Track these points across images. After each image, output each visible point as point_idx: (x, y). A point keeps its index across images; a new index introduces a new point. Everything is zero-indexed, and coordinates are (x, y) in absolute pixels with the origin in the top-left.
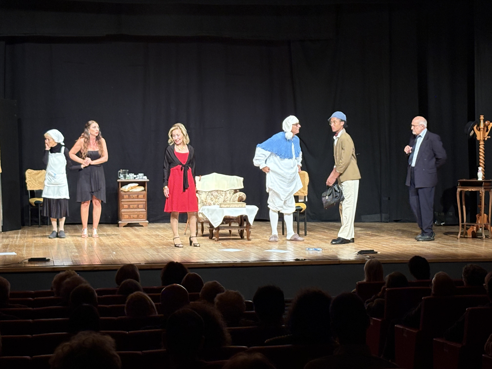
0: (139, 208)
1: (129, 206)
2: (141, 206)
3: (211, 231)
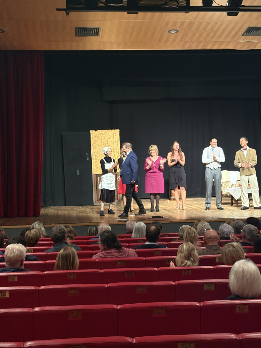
3: (232, 201)
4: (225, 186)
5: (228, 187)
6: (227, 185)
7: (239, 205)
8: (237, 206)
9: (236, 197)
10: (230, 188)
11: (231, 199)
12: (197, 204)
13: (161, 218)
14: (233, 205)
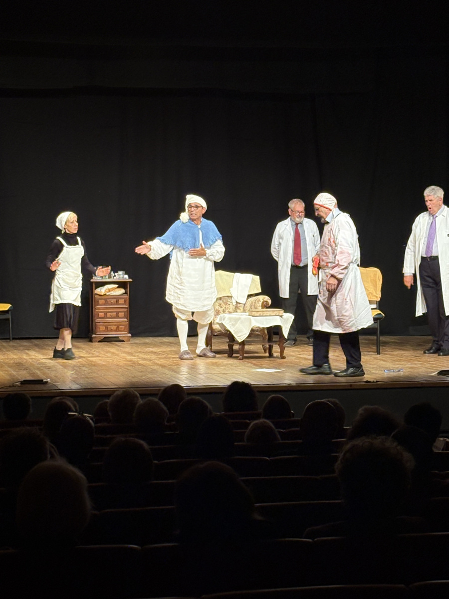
0: (118, 316)
1: (106, 314)
2: (121, 314)
3: (231, 347)
4: (220, 309)
5: (227, 311)
6: (224, 308)
7: (245, 355)
8: (241, 357)
9: (238, 335)
10: (230, 313)
11: (228, 341)
12: (152, 352)
13: (42, 386)
14: (234, 355)
